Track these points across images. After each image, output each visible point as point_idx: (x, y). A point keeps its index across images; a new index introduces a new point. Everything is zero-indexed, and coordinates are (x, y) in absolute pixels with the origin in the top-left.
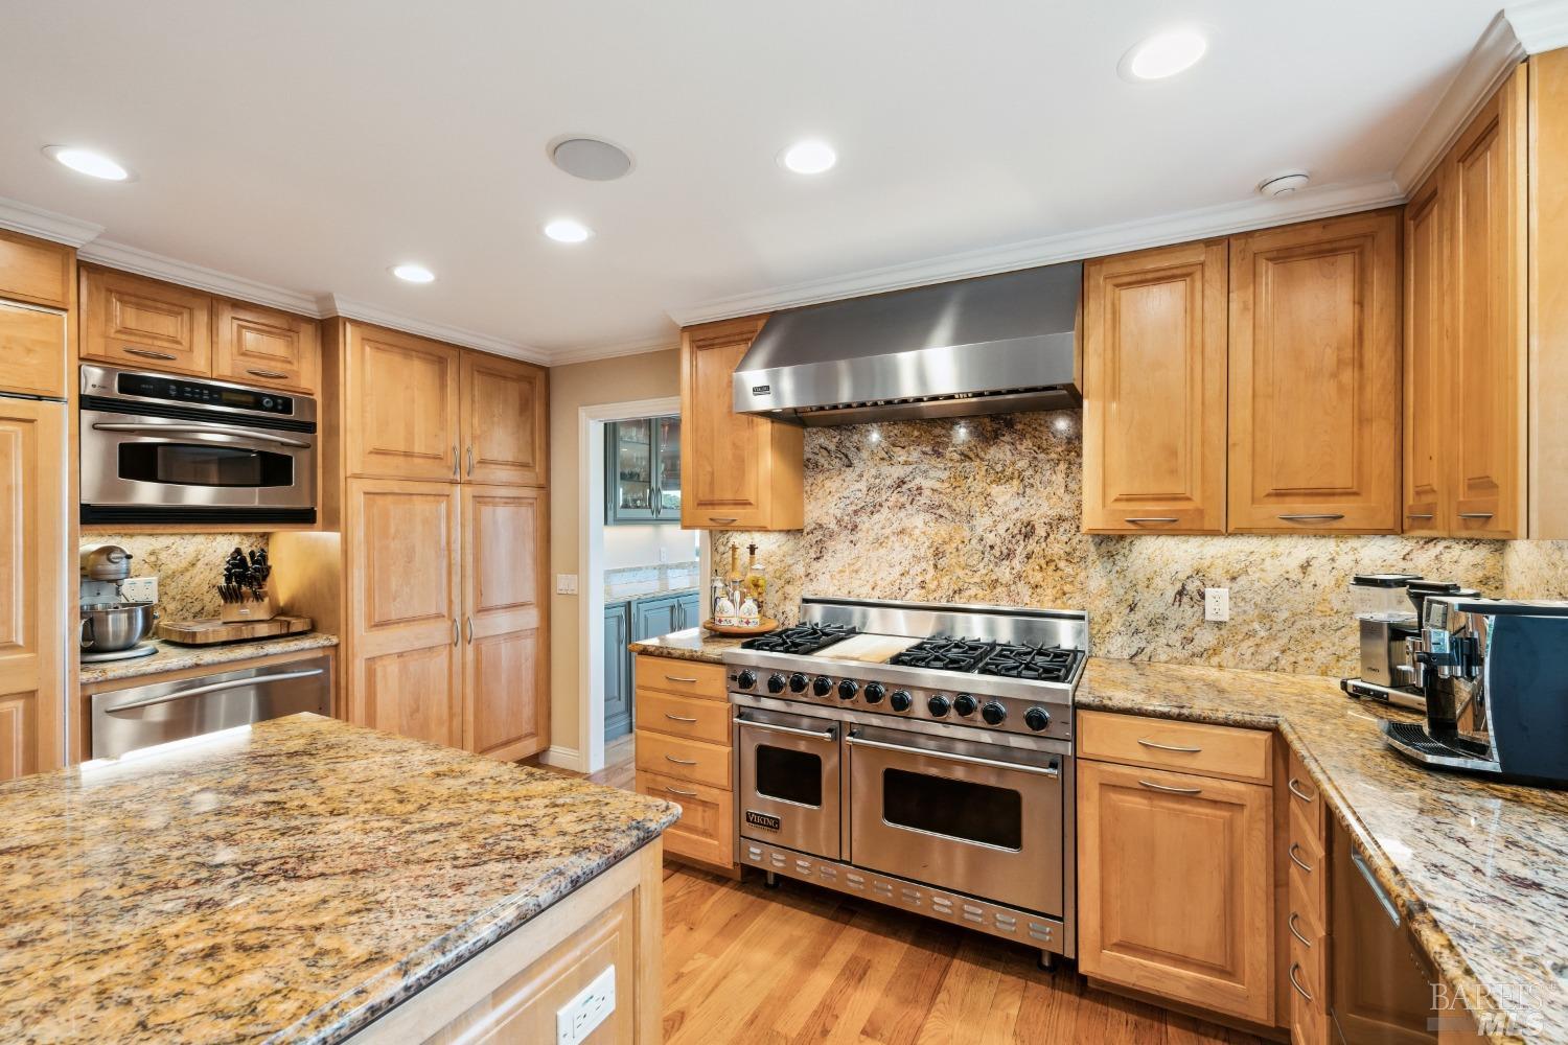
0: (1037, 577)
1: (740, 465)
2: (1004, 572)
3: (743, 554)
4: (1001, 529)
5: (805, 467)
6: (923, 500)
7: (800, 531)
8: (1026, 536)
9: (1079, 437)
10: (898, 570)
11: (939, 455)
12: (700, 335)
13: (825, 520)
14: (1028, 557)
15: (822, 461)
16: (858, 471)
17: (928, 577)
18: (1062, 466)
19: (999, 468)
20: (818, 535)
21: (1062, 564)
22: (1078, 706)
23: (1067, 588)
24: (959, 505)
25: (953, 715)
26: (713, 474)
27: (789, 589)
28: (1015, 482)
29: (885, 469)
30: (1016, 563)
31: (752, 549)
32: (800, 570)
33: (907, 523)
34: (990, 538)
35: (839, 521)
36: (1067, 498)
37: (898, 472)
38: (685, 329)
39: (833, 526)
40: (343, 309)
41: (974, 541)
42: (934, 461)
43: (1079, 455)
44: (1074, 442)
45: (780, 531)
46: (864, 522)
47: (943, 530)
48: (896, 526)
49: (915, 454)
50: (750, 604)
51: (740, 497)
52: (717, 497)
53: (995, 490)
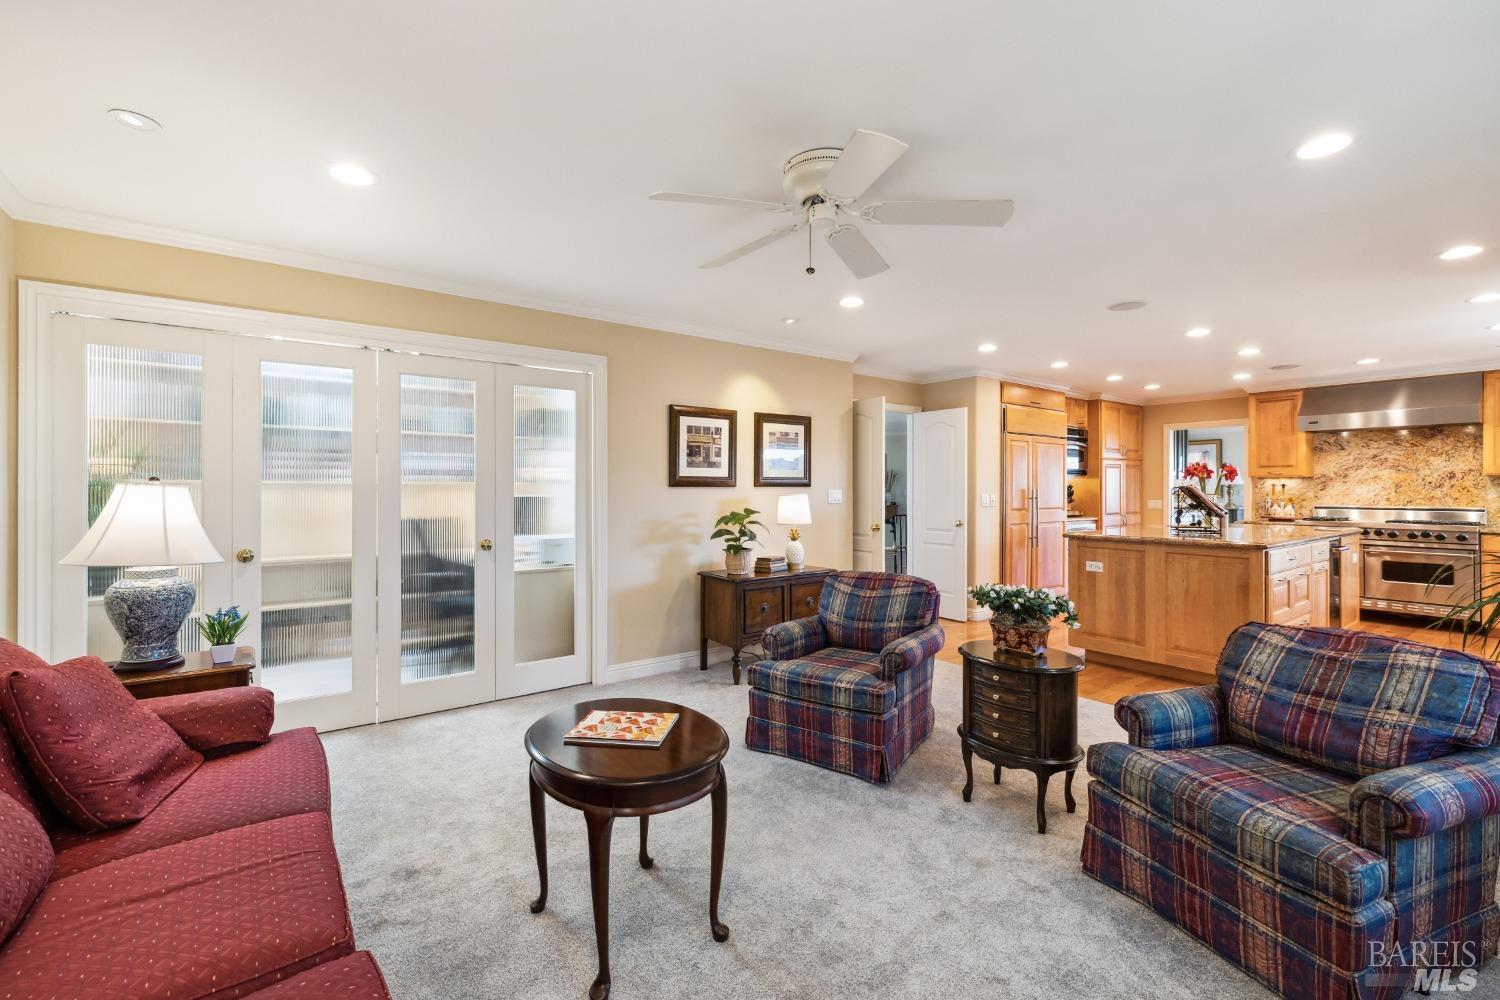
0: (1458, 495)
1: (1287, 450)
2: (1438, 493)
3: (1279, 488)
4: (1436, 475)
5: (1316, 450)
6: (1388, 464)
7: (1311, 478)
8: (1450, 478)
9: (1481, 436)
10: (1373, 493)
11: (1398, 444)
12: (1261, 397)
13: (1327, 473)
14: (1452, 487)
15: (1325, 447)
16: (1348, 451)
17: (1391, 496)
18: (1472, 449)
19: (1434, 450)
20: (1323, 479)
21: (1472, 489)
22: (1481, 534)
23: (1475, 499)
24: (1410, 465)
25: (1420, 539)
26: (1269, 455)
27: (1304, 503)
28: (1444, 456)
29: (1365, 450)
30: (1445, 489)
31: (1283, 486)
32: (1312, 494)
33: (1380, 474)
34: (1429, 479)
35: (1336, 474)
36: (1474, 462)
37: (1372, 452)
38: (1251, 394)
39: (1332, 475)
40: (1103, 397)
41: (1420, 481)
42: (1395, 447)
43: (1481, 444)
44: (1478, 439)
45: (1299, 478)
46: (1352, 474)
47: (1401, 476)
48: (1372, 474)
49: (1383, 444)
50: (1289, 507)
51: (1287, 464)
52: (1271, 464)
53: (1432, 459)
